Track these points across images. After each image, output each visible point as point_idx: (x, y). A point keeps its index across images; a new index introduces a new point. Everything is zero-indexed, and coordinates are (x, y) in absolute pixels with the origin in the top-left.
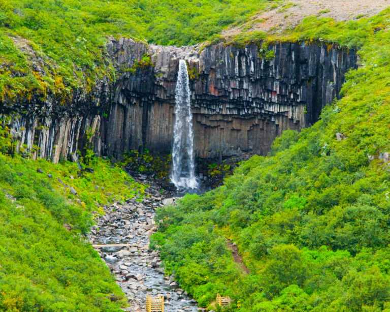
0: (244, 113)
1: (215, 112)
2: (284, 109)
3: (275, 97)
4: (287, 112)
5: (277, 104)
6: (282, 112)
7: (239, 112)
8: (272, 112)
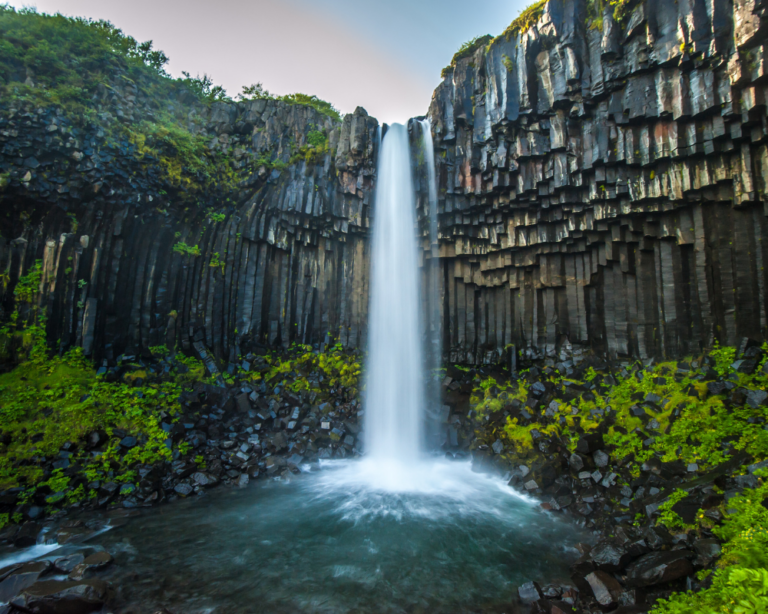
0: (567, 235)
1: (490, 249)
2: (711, 173)
3: (665, 137)
4: (728, 183)
5: (679, 160)
6: (704, 189)
7: (551, 235)
8: (663, 199)
